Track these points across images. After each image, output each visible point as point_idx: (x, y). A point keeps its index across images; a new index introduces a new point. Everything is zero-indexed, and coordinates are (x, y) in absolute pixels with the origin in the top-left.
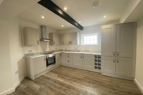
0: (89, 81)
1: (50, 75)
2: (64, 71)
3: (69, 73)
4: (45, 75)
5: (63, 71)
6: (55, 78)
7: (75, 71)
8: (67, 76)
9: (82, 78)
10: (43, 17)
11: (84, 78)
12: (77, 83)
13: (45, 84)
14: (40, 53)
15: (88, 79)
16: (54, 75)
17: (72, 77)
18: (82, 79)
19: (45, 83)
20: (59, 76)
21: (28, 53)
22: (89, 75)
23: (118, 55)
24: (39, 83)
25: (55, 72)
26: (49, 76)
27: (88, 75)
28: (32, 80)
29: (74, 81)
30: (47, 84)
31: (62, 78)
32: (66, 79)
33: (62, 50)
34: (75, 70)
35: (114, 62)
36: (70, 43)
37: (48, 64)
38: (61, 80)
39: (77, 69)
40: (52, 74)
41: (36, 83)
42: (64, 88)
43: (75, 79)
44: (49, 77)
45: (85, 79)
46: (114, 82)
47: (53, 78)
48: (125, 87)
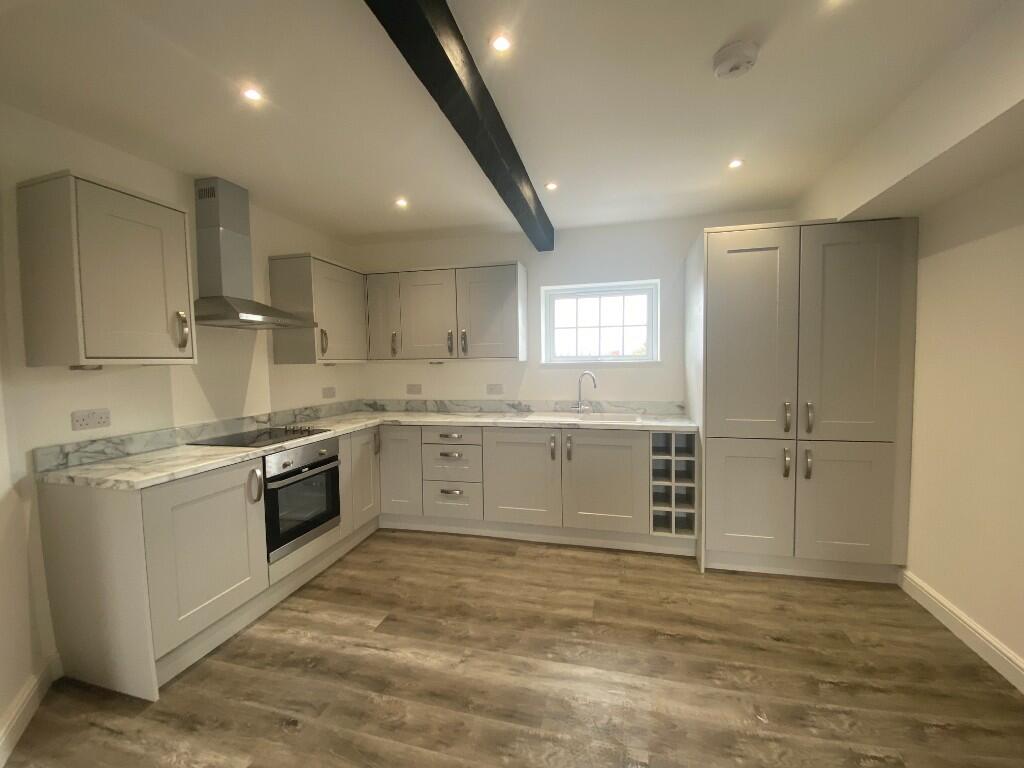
0: (644, 630)
1: (306, 624)
2: (422, 575)
3: (472, 585)
4: (261, 632)
5: (416, 571)
6: (365, 652)
7: (508, 560)
8: (461, 612)
9: (587, 614)
10: (253, 95)
11: (597, 607)
12: (564, 660)
13: (295, 723)
14: (187, 431)
15: (631, 613)
16: (345, 619)
17: (506, 621)
18: (592, 624)
19: (290, 714)
20: (391, 624)
21: (69, 436)
22: (624, 581)
23: (809, 430)
24: (224, 725)
25: (350, 596)
26: (305, 639)
27: (614, 584)
28: (135, 705)
29: (542, 648)
30: (304, 718)
31: (429, 633)
32: (464, 639)
33: (376, 407)
34: (511, 554)
35: (786, 474)
36: (458, 346)
37: (283, 528)
38: (432, 660)
39: (522, 548)
40: (324, 616)
41: (189, 724)
42: (478, 722)
43: (536, 633)
44: (306, 650)
45: (610, 619)
46: (800, 609)
47: (349, 651)
48: (875, 636)
